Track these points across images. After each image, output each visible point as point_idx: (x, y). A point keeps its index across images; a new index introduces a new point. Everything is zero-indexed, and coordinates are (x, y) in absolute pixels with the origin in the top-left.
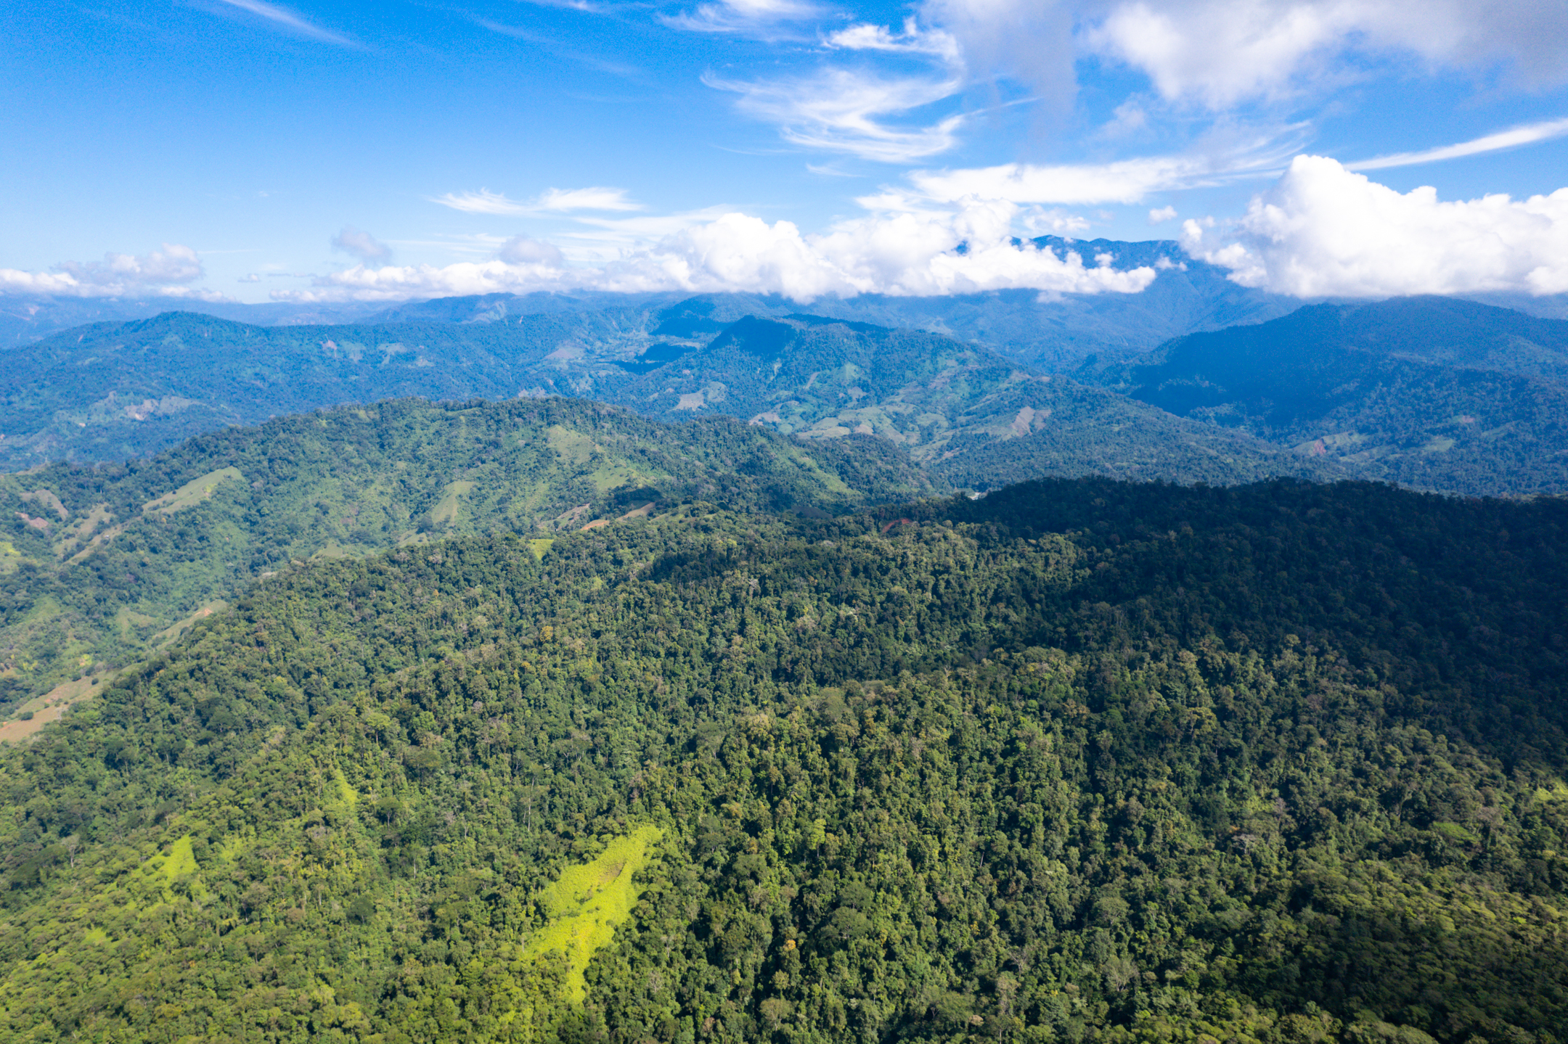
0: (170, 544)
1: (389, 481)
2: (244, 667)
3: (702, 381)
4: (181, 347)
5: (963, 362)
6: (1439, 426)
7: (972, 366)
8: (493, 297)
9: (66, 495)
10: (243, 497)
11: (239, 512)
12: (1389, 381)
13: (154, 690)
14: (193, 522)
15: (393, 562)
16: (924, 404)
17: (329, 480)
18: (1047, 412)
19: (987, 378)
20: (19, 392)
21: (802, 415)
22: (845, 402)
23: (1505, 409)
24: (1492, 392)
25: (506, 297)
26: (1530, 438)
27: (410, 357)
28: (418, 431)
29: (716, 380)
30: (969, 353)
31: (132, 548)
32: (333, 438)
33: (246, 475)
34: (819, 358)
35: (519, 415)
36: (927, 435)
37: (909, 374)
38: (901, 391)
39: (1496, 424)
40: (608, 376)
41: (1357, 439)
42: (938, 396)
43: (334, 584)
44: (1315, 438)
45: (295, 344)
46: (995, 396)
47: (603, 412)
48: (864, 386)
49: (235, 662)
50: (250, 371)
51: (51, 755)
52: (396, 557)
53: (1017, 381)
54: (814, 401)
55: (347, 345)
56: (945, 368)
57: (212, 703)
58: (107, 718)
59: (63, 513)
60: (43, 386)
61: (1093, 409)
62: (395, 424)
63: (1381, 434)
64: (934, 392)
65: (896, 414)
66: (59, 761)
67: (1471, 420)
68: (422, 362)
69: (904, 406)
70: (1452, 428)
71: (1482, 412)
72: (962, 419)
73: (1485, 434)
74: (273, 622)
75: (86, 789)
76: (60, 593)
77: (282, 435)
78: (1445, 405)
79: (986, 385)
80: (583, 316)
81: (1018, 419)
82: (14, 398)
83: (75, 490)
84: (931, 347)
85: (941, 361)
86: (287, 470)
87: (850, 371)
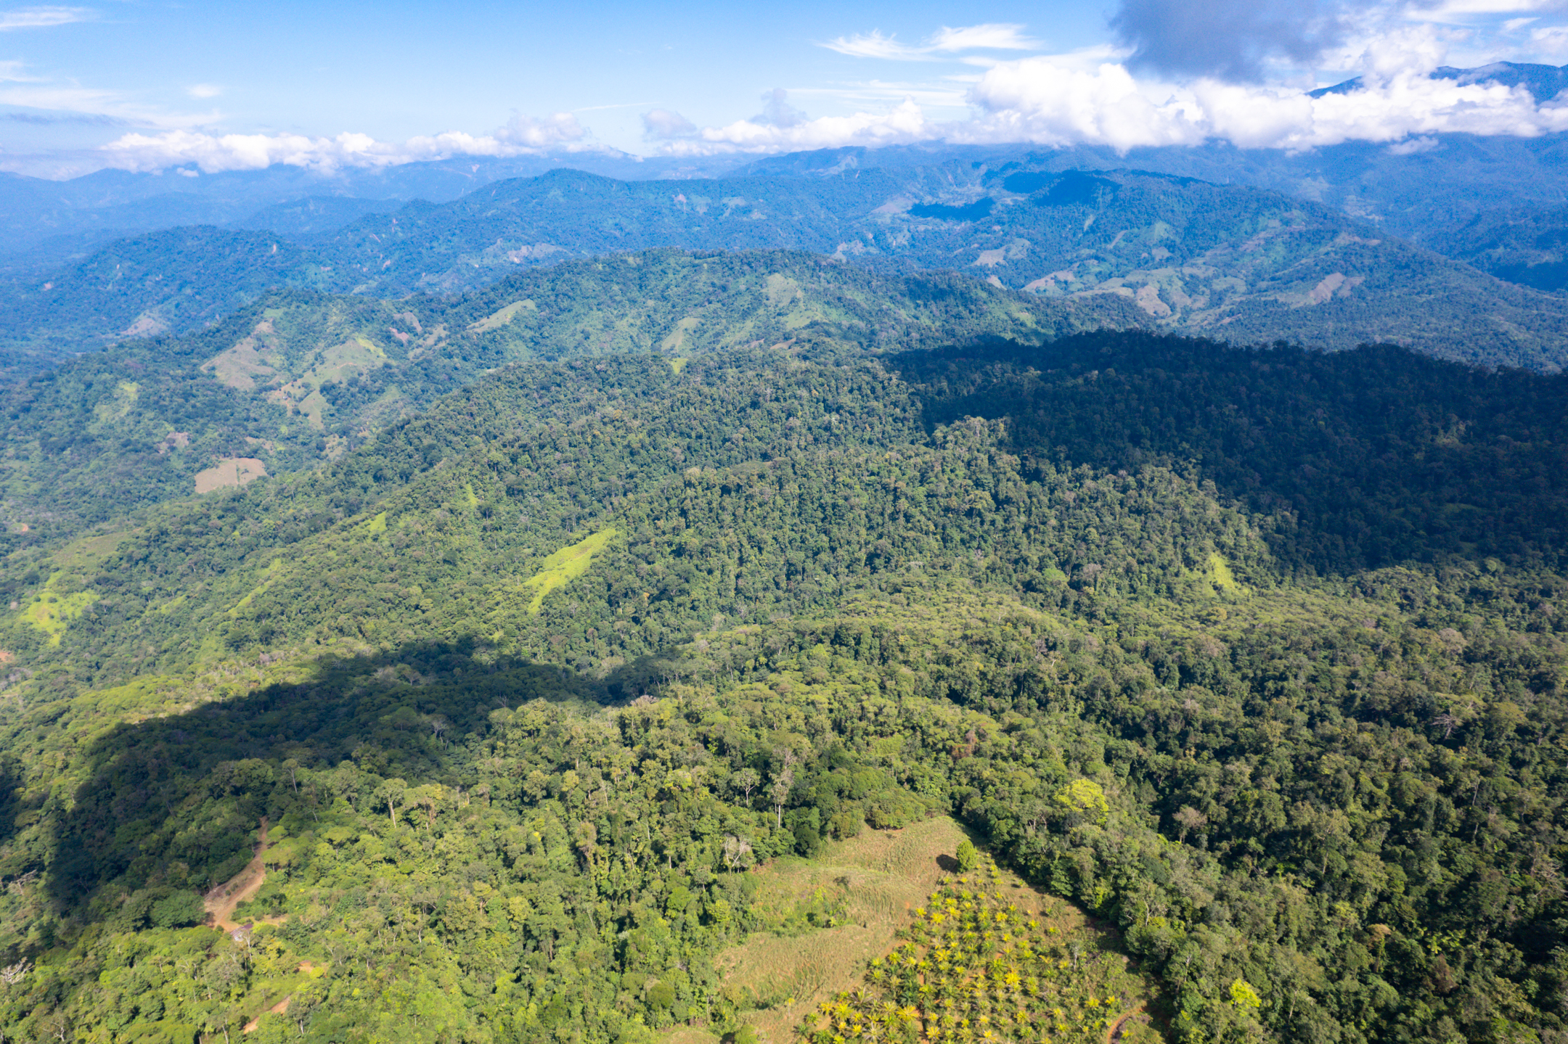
0: (476, 355)
1: (640, 315)
2: (455, 427)
3: (1008, 238)
4: (561, 200)
5: (1286, 223)
7: (1297, 227)
8: (847, 150)
9: (422, 316)
10: (533, 323)
11: (528, 334)
13: (402, 436)
14: (493, 340)
15: (572, 368)
16: (1227, 268)
17: (595, 313)
18: (1358, 280)
19: (1309, 240)
20: (437, 238)
21: (1098, 275)
22: (1147, 262)
25: (860, 152)
27: (747, 211)
28: (671, 276)
29: (1021, 236)
30: (1296, 213)
31: (450, 356)
32: (605, 279)
33: (538, 306)
34: (1130, 215)
35: (749, 264)
36: (1217, 299)
37: (1223, 234)
38: (1208, 253)
40: (925, 231)
42: (1246, 260)
43: (529, 380)
45: (652, 197)
46: (1311, 261)
47: (824, 263)
48: (1170, 246)
49: (451, 424)
50: (611, 222)
51: (345, 468)
52: (574, 364)
53: (1343, 243)
54: (1113, 260)
55: (696, 199)
56: (1264, 228)
57: (431, 447)
58: (377, 451)
59: (419, 329)
60: (454, 234)
61: (1414, 276)
62: (654, 269)
64: (1243, 255)
65: (1192, 276)
66: (350, 473)
68: (756, 215)
69: (1204, 267)
72: (1263, 285)
74: (482, 401)
75: (361, 491)
76: (401, 383)
77: (567, 275)
79: (1307, 246)
80: (919, 170)
81: (1320, 286)
82: (435, 244)
83: (428, 313)
84: (1254, 205)
85: (1262, 221)
86: (566, 304)
87: (1160, 229)
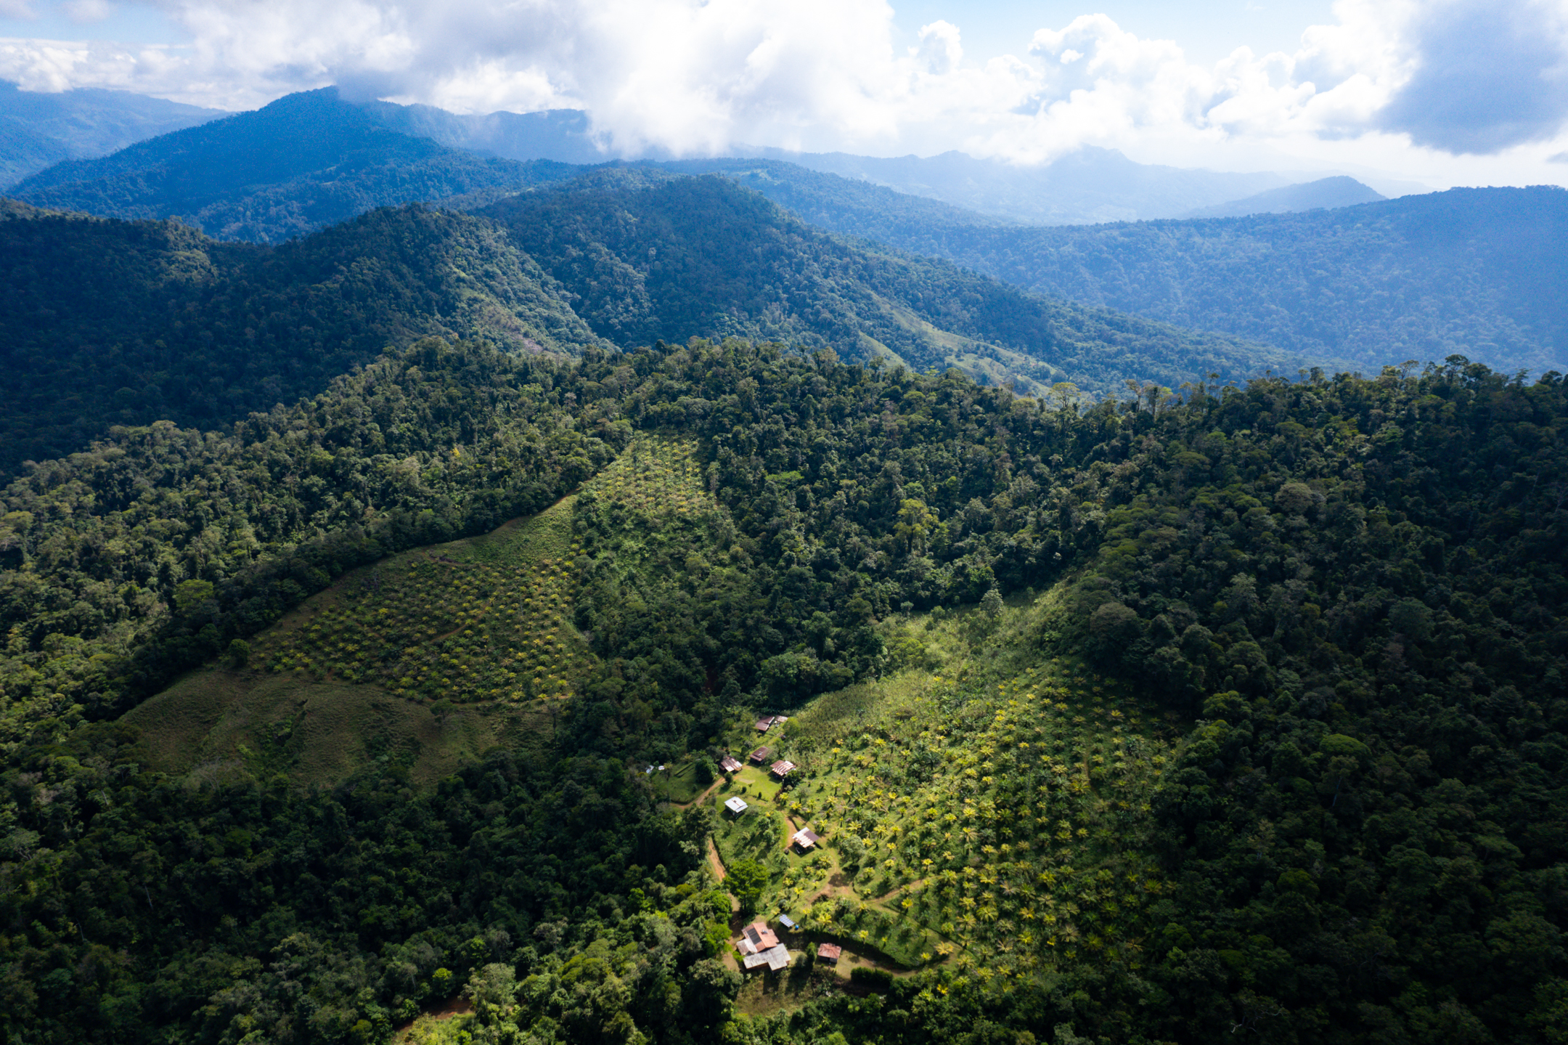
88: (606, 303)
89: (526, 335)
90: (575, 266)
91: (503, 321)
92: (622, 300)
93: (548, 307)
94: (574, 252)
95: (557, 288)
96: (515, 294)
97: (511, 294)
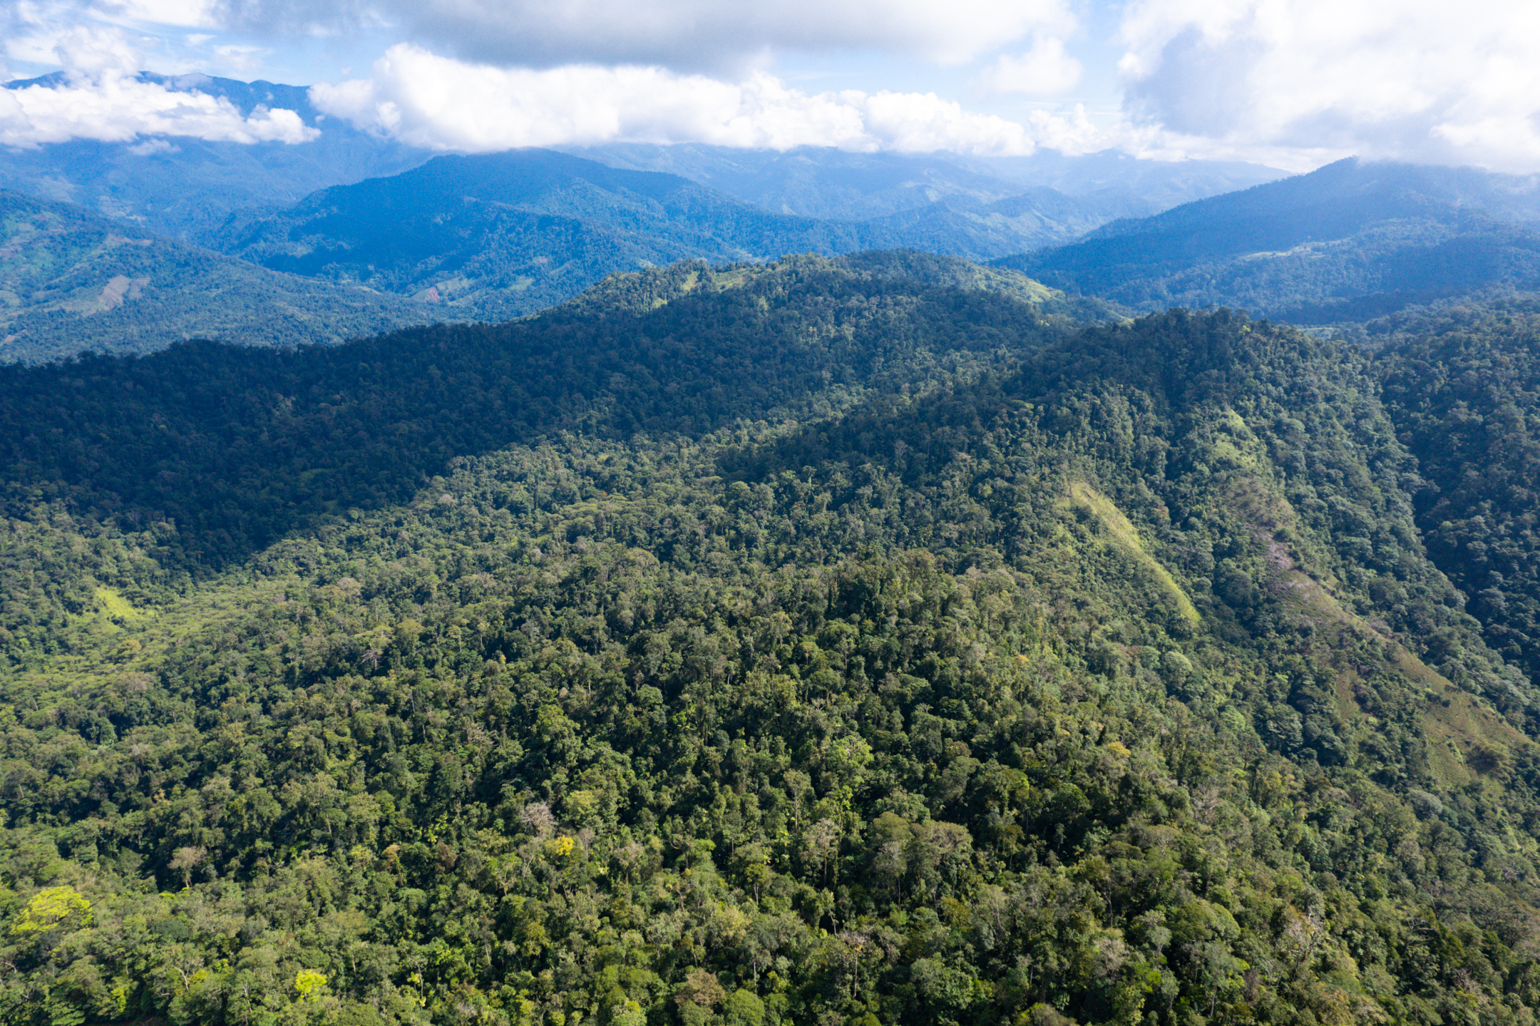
5: (41, 226)
6: (522, 267)
7: (55, 230)
12: (493, 228)
18: (145, 281)
19: (74, 243)
23: (568, 249)
24: (558, 234)
26: (581, 273)
30: (48, 215)
39: (562, 263)
41: (466, 283)
44: (431, 285)
46: (86, 265)
53: (114, 245)
56: (17, 233)
61: (196, 273)
63: (484, 277)
67: (545, 260)
70: (531, 268)
71: (553, 253)
72: (40, 295)
73: (553, 272)
78: (528, 248)
79: (75, 251)
81: (107, 290)
85: (10, 225)
88: (1480, 511)
89: (1280, 537)
90: (1455, 438)
91: (1254, 506)
92: (1517, 512)
93: (1356, 492)
94: (1463, 413)
95: (1406, 466)
96: (1310, 463)
97: (1302, 465)
